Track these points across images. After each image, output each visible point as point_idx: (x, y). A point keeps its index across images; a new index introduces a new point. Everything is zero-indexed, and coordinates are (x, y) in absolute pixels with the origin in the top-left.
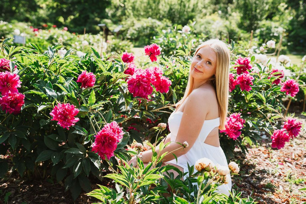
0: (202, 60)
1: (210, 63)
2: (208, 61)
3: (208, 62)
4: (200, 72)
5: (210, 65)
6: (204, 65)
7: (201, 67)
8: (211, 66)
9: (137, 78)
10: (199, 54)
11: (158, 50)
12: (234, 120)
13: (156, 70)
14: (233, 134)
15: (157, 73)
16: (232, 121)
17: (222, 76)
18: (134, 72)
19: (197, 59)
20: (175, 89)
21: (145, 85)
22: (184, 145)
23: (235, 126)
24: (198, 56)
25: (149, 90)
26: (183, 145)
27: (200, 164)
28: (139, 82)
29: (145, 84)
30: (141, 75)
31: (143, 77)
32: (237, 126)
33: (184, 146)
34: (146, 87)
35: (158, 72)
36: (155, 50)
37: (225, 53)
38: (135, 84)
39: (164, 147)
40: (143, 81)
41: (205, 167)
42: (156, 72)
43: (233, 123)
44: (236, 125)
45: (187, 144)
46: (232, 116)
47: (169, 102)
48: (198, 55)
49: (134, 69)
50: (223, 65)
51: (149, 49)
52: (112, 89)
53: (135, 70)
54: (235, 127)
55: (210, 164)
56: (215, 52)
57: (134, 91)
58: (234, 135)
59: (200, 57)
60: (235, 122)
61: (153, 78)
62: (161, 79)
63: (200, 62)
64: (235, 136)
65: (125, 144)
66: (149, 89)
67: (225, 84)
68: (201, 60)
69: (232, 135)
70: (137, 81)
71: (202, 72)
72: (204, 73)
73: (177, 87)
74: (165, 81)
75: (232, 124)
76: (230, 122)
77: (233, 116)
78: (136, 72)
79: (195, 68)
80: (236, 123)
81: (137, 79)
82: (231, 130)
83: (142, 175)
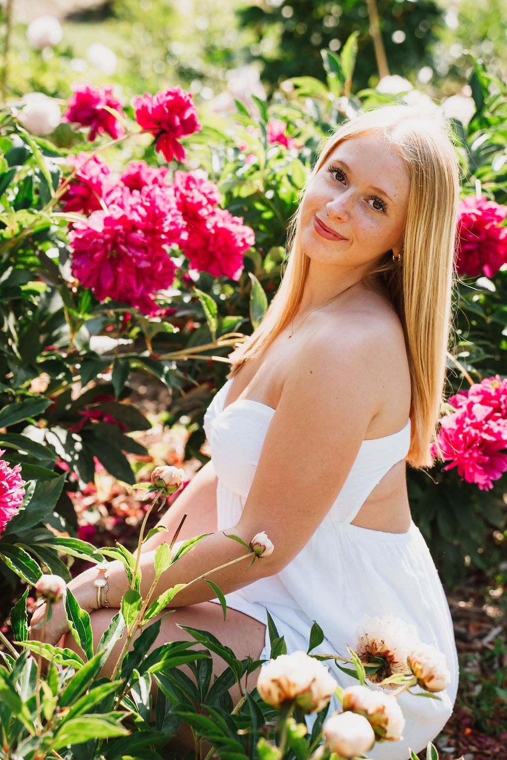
0: (350, 192)
1: (379, 205)
2: (374, 198)
3: (371, 202)
4: (337, 237)
5: (378, 215)
6: (358, 212)
7: (345, 218)
8: (384, 217)
9: (105, 231)
10: (339, 166)
11: (187, 115)
12: (481, 411)
13: (192, 186)
14: (475, 469)
15: (192, 203)
16: (474, 417)
17: (427, 259)
18: (101, 196)
19: (330, 183)
20: (272, 259)
21: (139, 259)
22: (256, 548)
23: (486, 436)
24: (335, 174)
25: (161, 274)
26: (251, 547)
27: (274, 681)
28: (115, 245)
29: (139, 254)
30: (124, 217)
31: (133, 226)
32: (493, 439)
33: (254, 551)
34: (144, 264)
35: (196, 196)
36: (177, 120)
37: (441, 169)
38: (97, 255)
39: (177, 558)
40: (129, 243)
41: (293, 692)
42: (189, 200)
43: (478, 426)
44: (489, 431)
45: (269, 544)
46: (478, 394)
47: (239, 321)
48: (332, 170)
49: (99, 184)
50: (431, 217)
51: (150, 111)
52: (10, 269)
53: (105, 189)
54: (484, 441)
55: (314, 680)
56: (403, 160)
57: (98, 279)
58: (481, 473)
59: (341, 175)
60: (487, 419)
61: (173, 227)
62: (209, 226)
63: (338, 199)
64: (485, 477)
65: (44, 507)
66: (160, 268)
67: (435, 290)
68: (346, 189)
69: (471, 470)
70: (106, 242)
71: (347, 240)
72: (355, 243)
73: (278, 252)
74: (224, 234)
75: (473, 432)
76: (467, 420)
77: (483, 392)
78: (108, 194)
79: (318, 221)
80: (492, 424)
81: (107, 236)
82: (467, 455)
83: (55, 712)
